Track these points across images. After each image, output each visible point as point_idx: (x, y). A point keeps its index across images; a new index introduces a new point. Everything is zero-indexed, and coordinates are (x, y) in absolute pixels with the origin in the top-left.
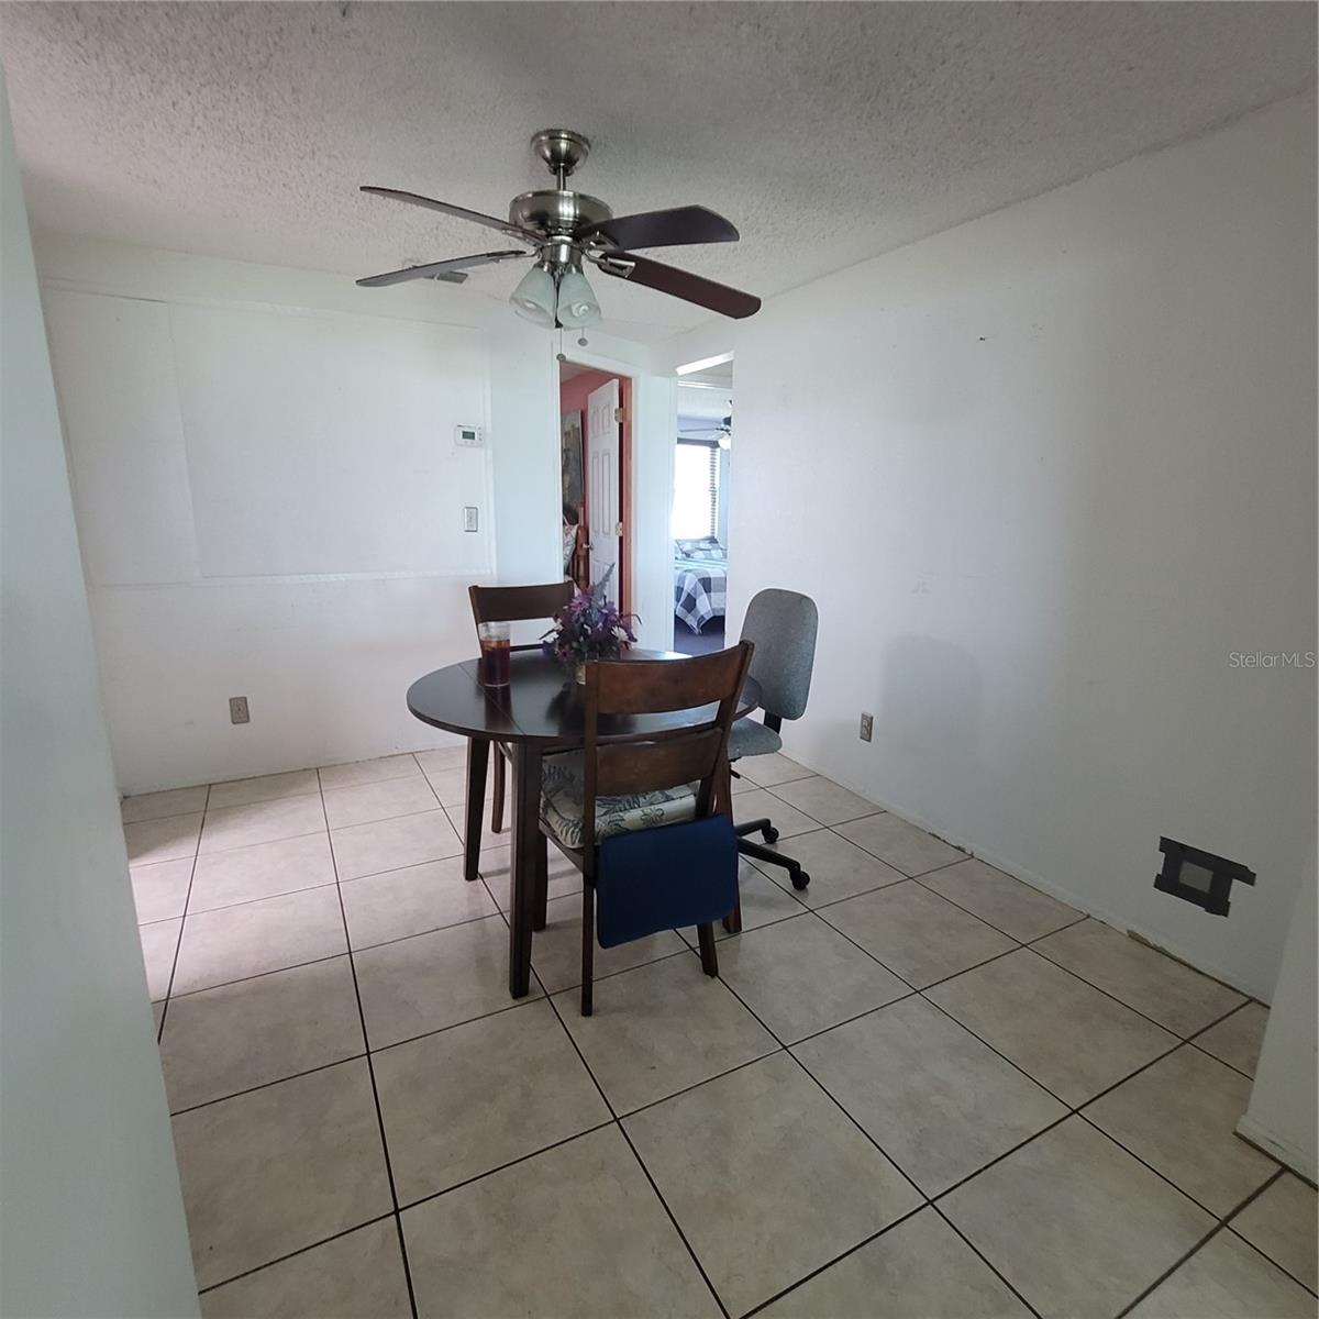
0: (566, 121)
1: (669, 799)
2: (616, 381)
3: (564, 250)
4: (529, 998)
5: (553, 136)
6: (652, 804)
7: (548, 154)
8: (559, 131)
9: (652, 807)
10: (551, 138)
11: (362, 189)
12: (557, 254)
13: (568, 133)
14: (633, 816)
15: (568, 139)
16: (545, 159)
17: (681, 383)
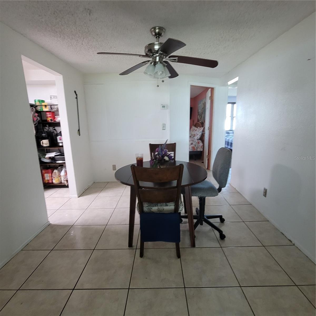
0: (158, 24)
1: (167, 205)
2: (210, 89)
3: (158, 58)
4: (132, 248)
5: (155, 28)
6: (161, 206)
7: (154, 34)
8: (156, 27)
9: (161, 207)
10: (154, 29)
11: (98, 53)
12: (156, 59)
13: (158, 27)
14: (155, 209)
15: (158, 29)
16: (154, 35)
17: (229, 88)
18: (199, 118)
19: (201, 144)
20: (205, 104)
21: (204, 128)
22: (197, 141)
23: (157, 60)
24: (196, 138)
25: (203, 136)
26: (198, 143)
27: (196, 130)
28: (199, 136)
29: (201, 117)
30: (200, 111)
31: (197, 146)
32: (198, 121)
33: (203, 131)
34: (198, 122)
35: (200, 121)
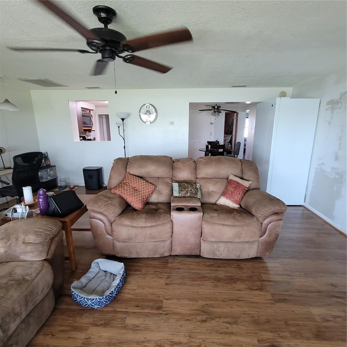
2: (236, 113)
18: (229, 128)
19: (230, 146)
20: (233, 120)
21: (232, 135)
22: (227, 144)
23: (216, 110)
24: (227, 142)
25: (231, 140)
26: (228, 145)
27: (227, 137)
28: (229, 141)
29: (231, 128)
30: (230, 124)
31: (227, 146)
32: (228, 130)
33: (232, 137)
34: (229, 132)
35: (230, 131)
